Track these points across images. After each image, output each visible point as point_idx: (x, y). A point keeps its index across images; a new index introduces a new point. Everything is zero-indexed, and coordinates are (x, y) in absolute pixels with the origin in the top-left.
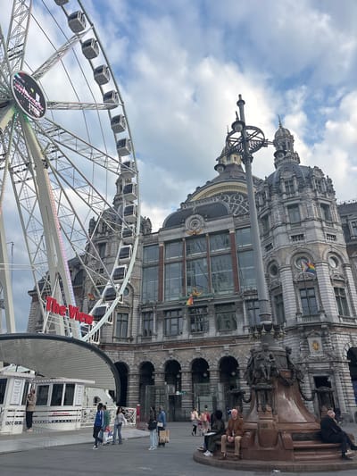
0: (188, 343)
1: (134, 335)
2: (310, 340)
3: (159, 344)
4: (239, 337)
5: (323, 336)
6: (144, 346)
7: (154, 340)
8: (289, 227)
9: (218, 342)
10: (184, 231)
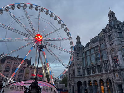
0: (92, 76)
1: (82, 75)
2: (116, 74)
3: (87, 76)
4: (103, 74)
5: (119, 73)
6: (84, 77)
7: (86, 76)
8: (109, 42)
9: (99, 75)
10: (89, 48)
